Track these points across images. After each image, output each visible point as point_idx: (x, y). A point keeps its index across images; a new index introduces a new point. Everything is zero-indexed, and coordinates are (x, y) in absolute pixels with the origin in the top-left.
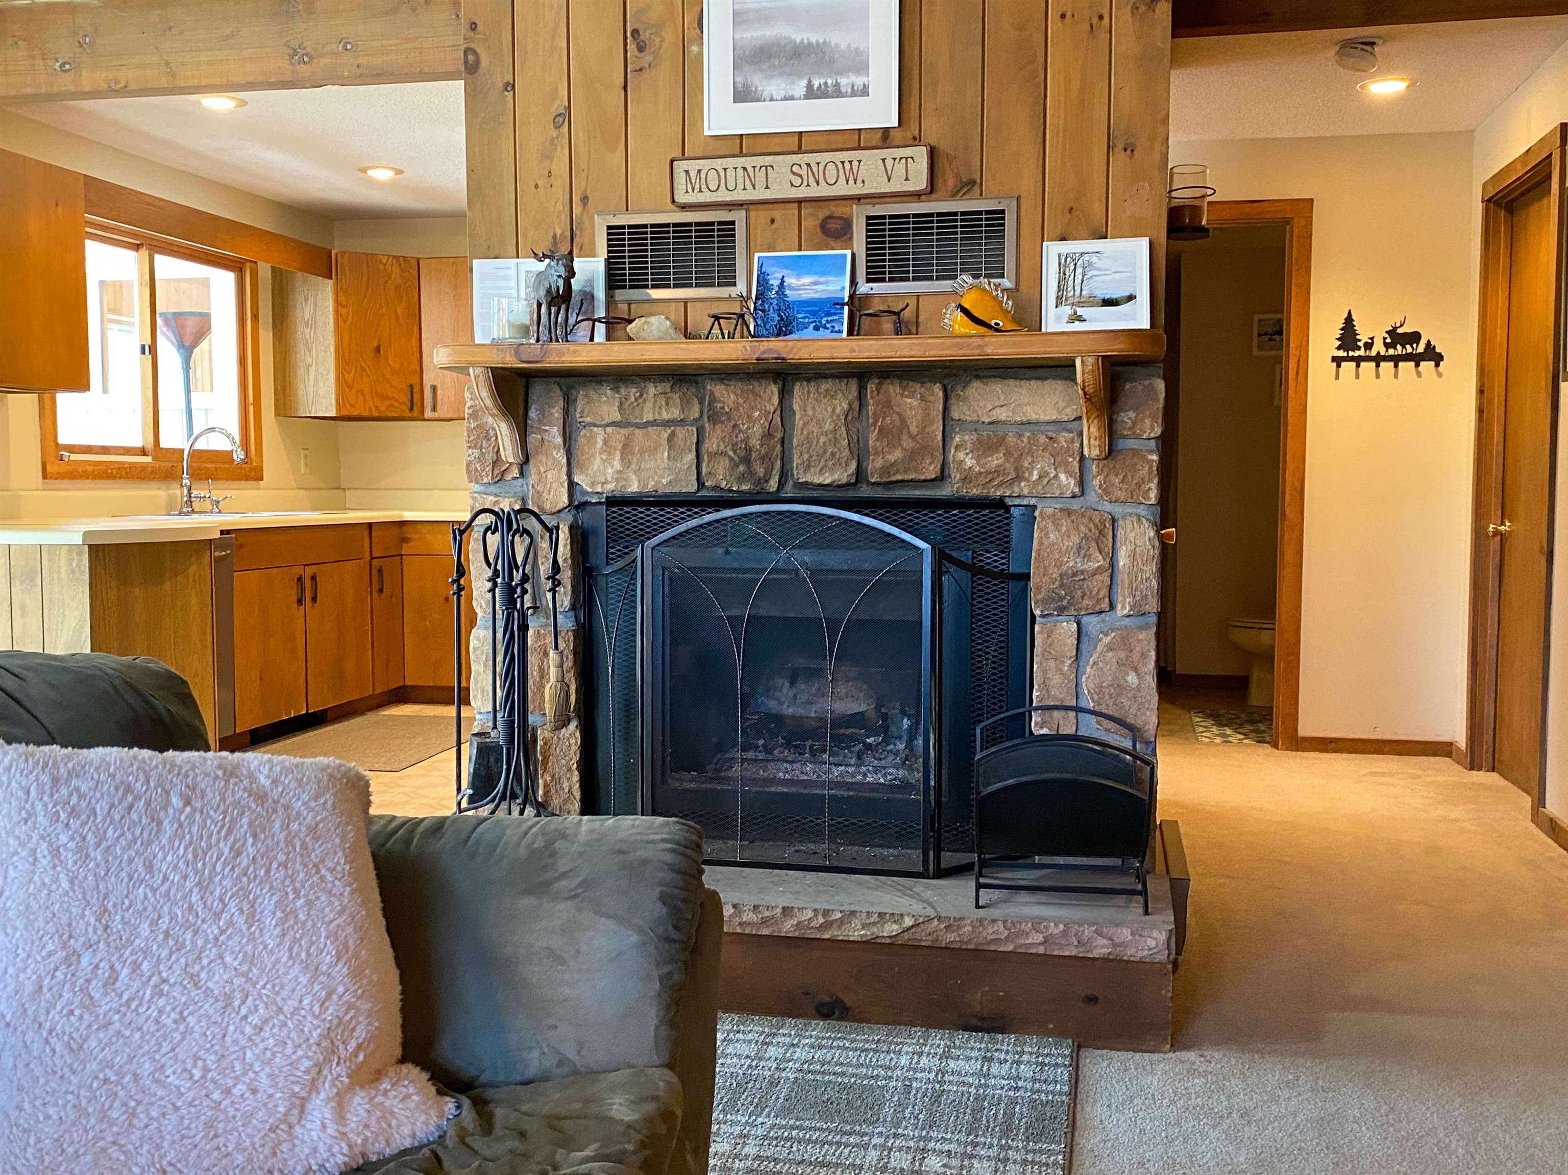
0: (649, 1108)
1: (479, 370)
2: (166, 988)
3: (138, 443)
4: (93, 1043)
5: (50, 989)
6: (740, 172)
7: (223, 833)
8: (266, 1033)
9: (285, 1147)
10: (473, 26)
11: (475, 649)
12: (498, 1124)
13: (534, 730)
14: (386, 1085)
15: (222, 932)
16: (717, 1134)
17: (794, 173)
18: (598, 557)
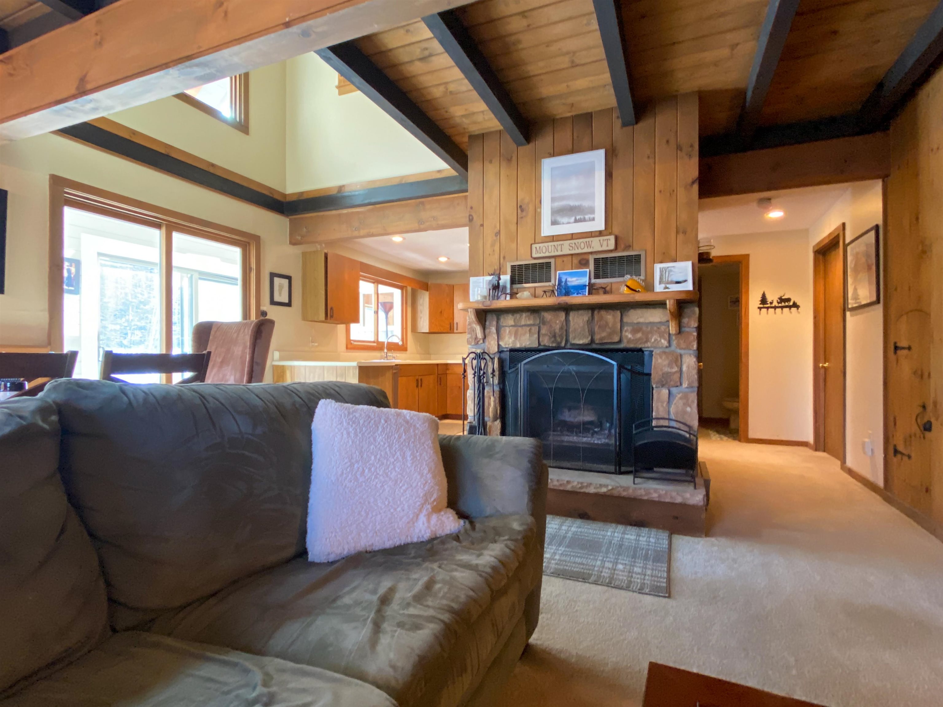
0: (525, 527)
1: (471, 310)
2: (378, 476)
3: (373, 340)
4: (357, 491)
5: (345, 474)
6: (553, 247)
7: (396, 431)
8: (407, 492)
9: (412, 529)
10: (472, 208)
11: (469, 397)
12: (477, 529)
13: (487, 422)
14: (442, 513)
15: (395, 461)
16: (546, 551)
17: (570, 246)
18: (507, 368)
